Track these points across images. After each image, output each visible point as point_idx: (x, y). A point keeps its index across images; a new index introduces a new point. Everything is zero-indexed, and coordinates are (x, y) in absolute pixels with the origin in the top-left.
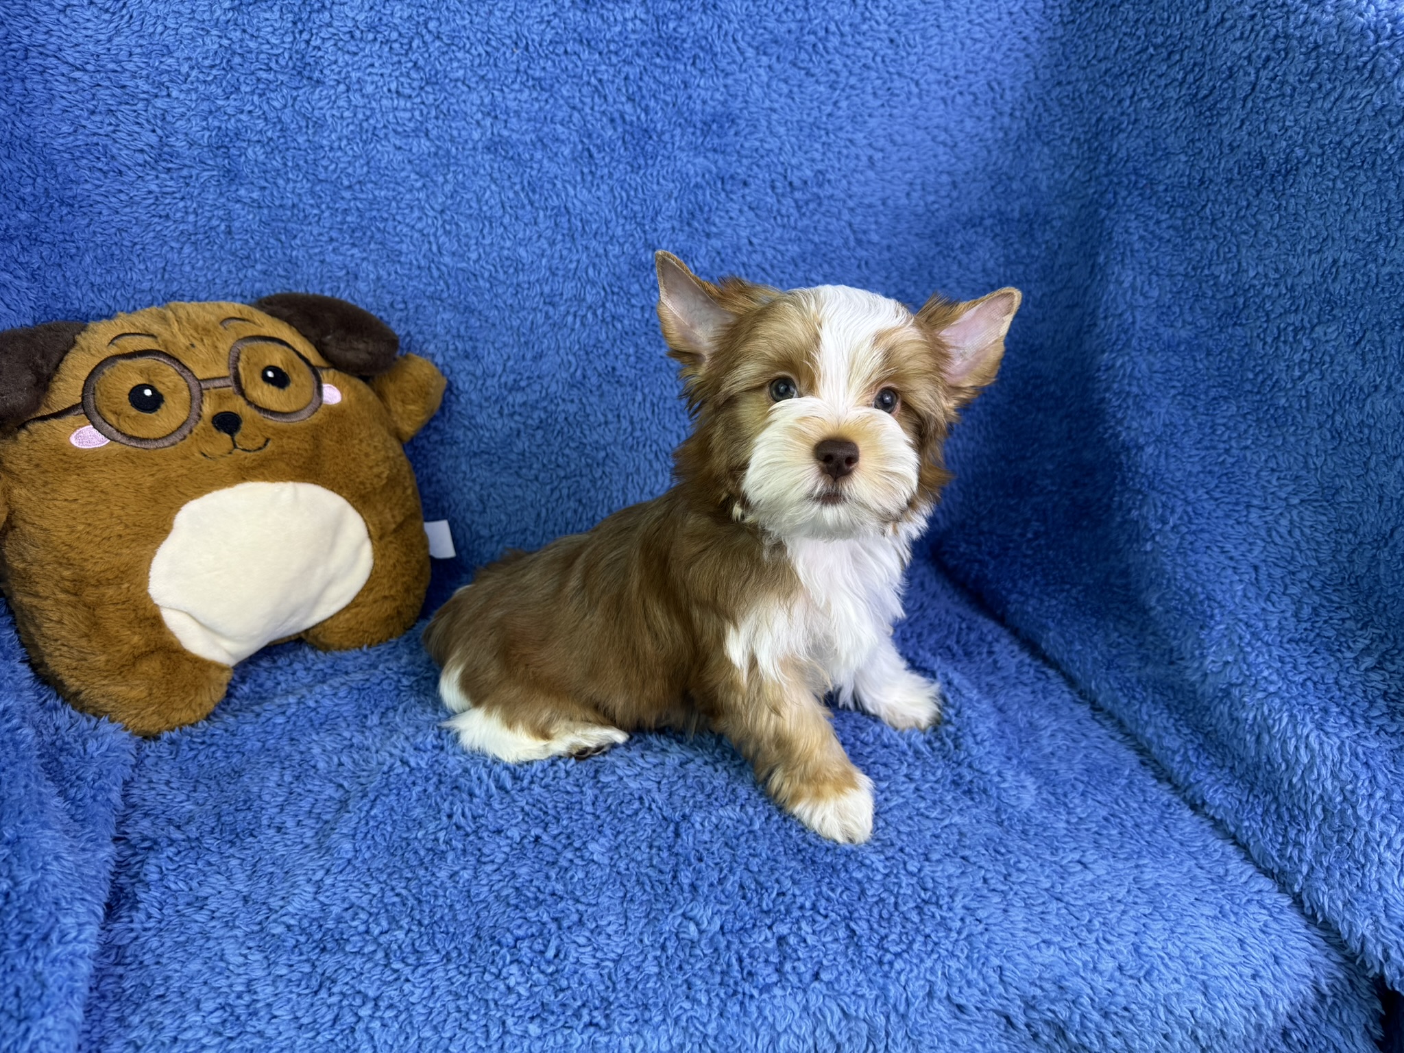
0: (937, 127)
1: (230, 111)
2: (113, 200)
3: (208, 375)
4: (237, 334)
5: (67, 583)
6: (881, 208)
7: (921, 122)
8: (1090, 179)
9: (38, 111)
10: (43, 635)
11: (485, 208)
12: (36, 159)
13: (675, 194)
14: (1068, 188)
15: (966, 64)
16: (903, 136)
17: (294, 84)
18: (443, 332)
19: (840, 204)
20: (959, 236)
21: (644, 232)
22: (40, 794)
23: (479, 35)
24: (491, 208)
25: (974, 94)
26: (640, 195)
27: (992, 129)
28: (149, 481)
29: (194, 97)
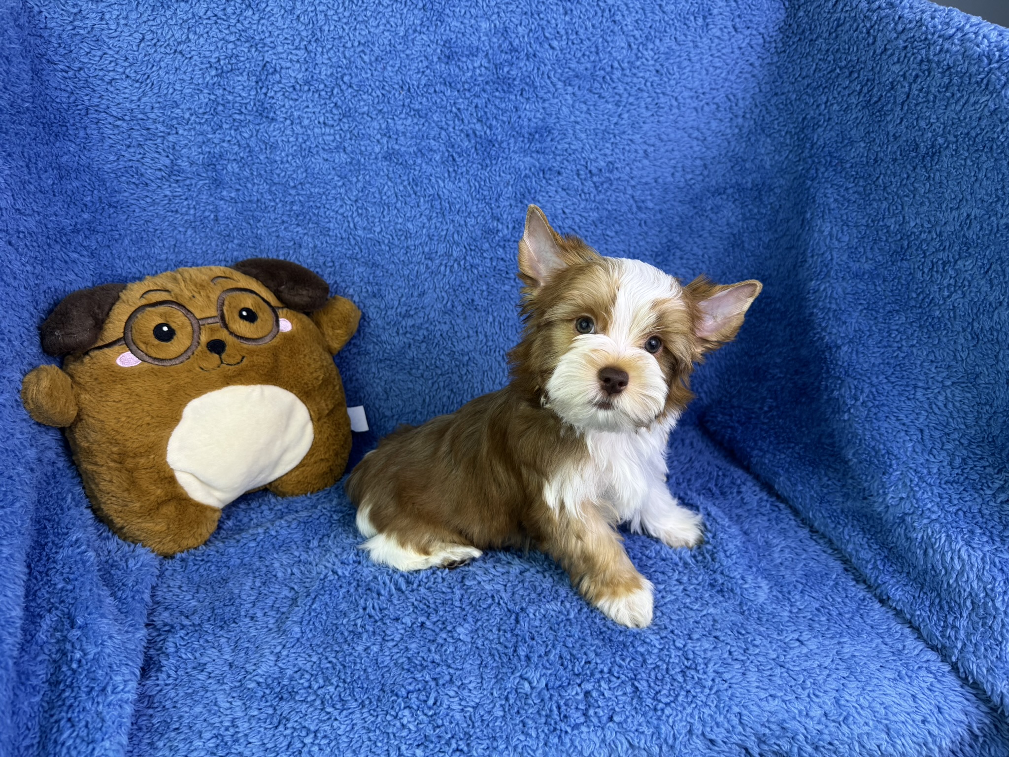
0: (692, 128)
1: (216, 141)
2: (142, 202)
3: (204, 316)
4: (223, 287)
5: (115, 456)
6: (654, 184)
7: (680, 124)
8: (799, 160)
9: (95, 148)
10: (100, 490)
11: (384, 198)
12: (93, 179)
13: (512, 182)
14: (784, 167)
15: (710, 84)
16: (668, 135)
17: (258, 121)
18: (358, 280)
19: (625, 184)
20: (710, 202)
21: (491, 209)
22: (99, 595)
23: (377, 83)
24: (388, 197)
25: (717, 104)
26: (488, 184)
27: (731, 127)
28: (166, 387)
29: (193, 133)
